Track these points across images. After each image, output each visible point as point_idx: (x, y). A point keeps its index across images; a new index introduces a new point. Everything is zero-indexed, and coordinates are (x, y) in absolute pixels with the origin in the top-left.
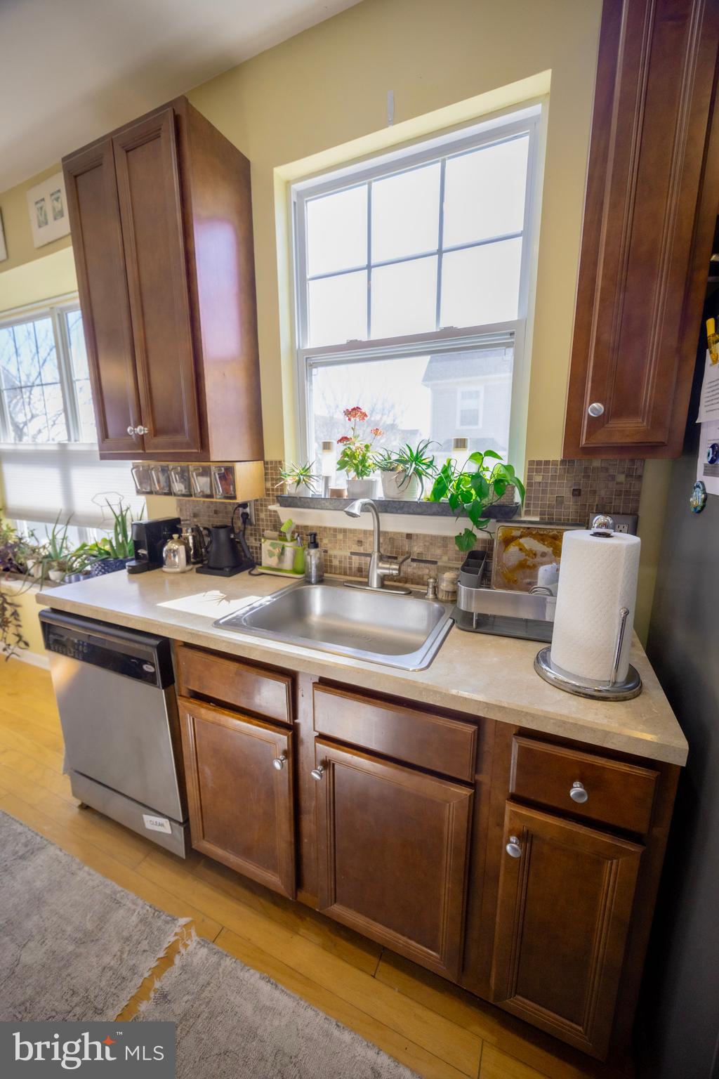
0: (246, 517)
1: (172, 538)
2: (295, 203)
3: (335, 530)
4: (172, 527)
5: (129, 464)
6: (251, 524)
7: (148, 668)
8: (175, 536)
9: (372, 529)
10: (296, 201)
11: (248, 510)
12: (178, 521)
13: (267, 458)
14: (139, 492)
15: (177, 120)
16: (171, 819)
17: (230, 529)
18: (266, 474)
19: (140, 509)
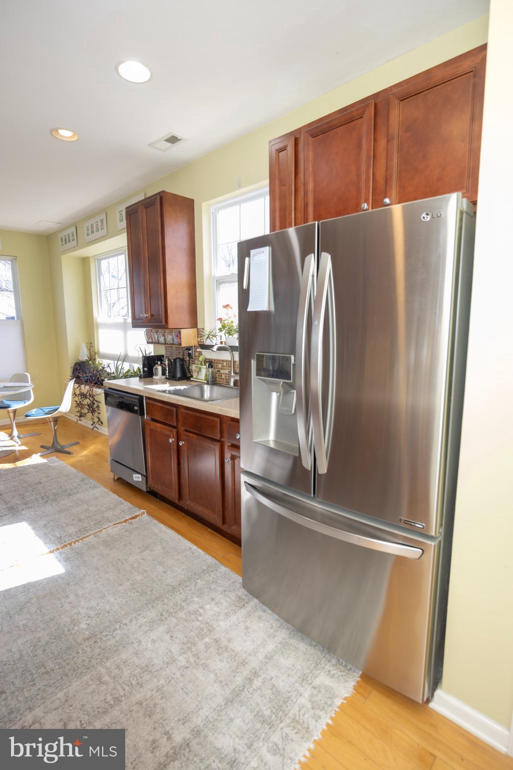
0: (189, 355)
1: (157, 363)
2: (213, 213)
3: (223, 361)
4: (160, 358)
5: (145, 329)
6: (192, 358)
7: (136, 408)
8: (159, 363)
9: (230, 359)
10: (214, 212)
11: (190, 352)
12: (163, 356)
13: (198, 327)
14: (148, 343)
15: (161, 198)
16: (142, 475)
17: (182, 360)
18: (198, 334)
19: (151, 350)
